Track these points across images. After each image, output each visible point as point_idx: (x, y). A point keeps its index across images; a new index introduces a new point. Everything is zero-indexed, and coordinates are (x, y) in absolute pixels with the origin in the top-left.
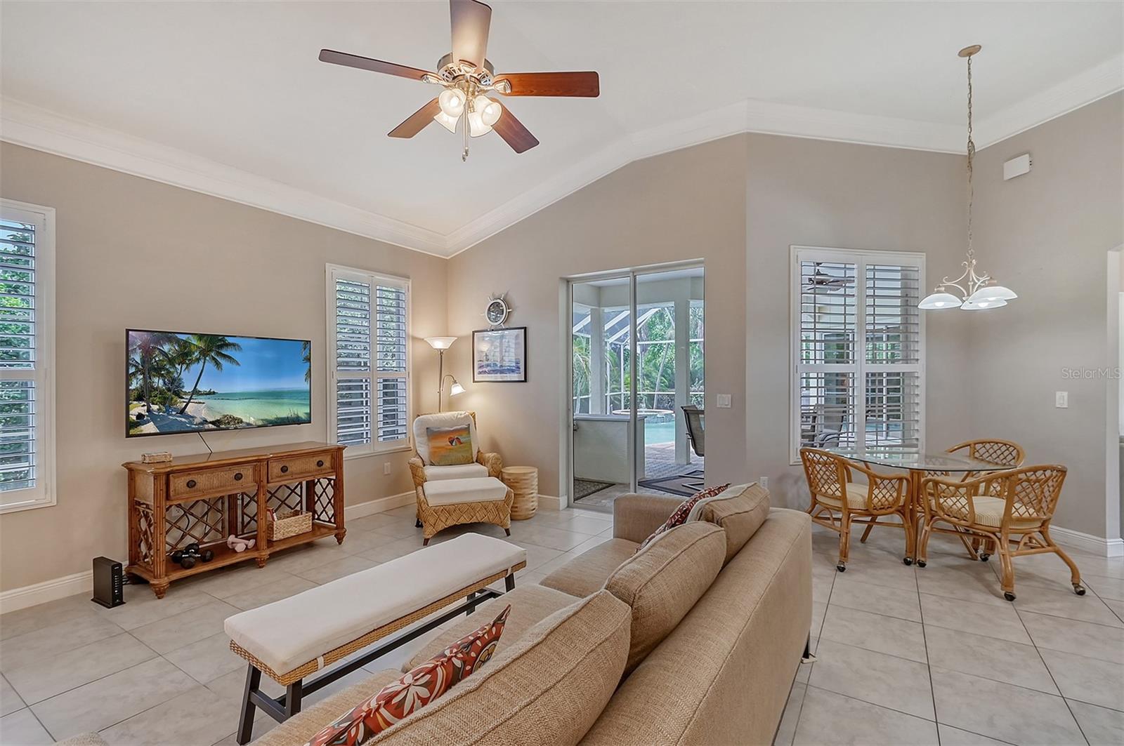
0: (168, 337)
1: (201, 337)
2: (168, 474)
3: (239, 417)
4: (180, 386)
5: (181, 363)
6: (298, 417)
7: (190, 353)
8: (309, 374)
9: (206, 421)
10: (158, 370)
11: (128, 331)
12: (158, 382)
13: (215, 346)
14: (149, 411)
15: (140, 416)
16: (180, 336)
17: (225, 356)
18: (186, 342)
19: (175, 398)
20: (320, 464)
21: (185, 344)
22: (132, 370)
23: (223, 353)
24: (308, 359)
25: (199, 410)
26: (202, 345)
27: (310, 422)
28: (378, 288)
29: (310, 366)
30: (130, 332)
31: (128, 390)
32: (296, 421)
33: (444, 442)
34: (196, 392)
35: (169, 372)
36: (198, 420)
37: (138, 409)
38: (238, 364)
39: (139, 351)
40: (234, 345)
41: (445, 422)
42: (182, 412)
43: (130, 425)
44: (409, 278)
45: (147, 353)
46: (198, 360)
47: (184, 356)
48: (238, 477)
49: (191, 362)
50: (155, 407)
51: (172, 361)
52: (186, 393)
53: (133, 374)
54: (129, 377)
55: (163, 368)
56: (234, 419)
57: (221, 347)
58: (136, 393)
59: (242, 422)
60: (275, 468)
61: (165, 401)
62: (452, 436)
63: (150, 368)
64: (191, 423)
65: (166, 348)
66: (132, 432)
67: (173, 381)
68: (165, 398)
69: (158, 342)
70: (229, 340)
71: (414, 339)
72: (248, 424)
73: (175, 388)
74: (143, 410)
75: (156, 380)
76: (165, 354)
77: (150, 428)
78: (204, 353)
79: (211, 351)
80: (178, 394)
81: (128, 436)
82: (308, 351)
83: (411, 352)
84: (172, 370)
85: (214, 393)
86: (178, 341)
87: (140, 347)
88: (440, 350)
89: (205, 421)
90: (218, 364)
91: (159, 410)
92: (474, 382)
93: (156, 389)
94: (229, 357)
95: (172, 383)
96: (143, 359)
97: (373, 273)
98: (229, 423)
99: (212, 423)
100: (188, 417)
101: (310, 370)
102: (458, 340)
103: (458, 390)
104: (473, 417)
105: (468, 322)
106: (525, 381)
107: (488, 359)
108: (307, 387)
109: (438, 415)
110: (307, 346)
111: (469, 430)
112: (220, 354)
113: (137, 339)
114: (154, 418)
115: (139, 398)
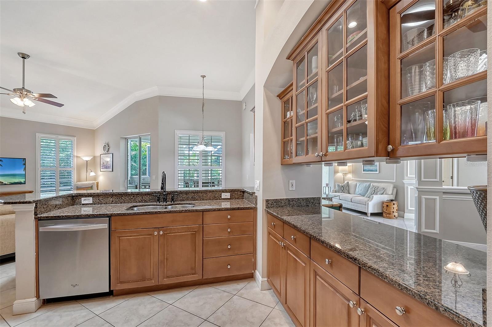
24: (25, 164)
27: (25, 184)
28: (60, 140)
29: (25, 166)
41: (83, 185)
44: (75, 137)
71: (77, 157)
83: (74, 162)
88: (86, 161)
92: (101, 171)
97: (58, 136)
102: (94, 158)
103: (92, 174)
104: (98, 183)
105: (99, 151)
106: (113, 171)
107: (103, 164)
108: (24, 173)
109: (82, 182)
110: (25, 160)
111: (91, 187)
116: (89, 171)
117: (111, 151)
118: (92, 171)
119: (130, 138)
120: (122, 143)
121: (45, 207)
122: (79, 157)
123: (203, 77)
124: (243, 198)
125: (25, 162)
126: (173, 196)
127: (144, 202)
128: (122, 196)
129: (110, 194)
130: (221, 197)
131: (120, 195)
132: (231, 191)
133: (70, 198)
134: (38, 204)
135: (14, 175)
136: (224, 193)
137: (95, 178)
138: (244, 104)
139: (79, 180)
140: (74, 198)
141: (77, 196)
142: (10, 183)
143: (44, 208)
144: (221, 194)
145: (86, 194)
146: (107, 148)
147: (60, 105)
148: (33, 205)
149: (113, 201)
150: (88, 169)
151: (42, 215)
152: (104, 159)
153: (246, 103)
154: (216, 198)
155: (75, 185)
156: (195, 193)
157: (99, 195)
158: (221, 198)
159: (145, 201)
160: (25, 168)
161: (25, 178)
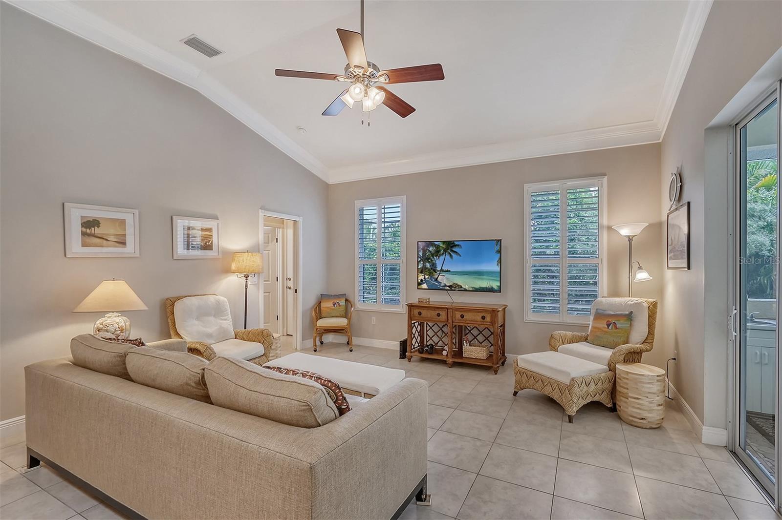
0: (431, 243)
1: (444, 242)
2: (411, 307)
3: (459, 284)
4: (436, 267)
5: (436, 256)
6: (492, 288)
7: (440, 251)
8: (500, 261)
9: (446, 285)
11: (418, 242)
12: (428, 265)
13: (450, 246)
14: (425, 278)
15: (422, 280)
16: (436, 243)
17: (454, 252)
18: (438, 245)
19: (434, 273)
20: (483, 318)
21: (438, 247)
22: (419, 260)
23: (454, 250)
24: (500, 252)
25: (444, 279)
26: (444, 246)
28: (568, 191)
29: (501, 256)
30: (419, 243)
31: (418, 268)
32: (491, 290)
33: (603, 325)
34: (442, 270)
35: (432, 260)
36: (442, 285)
37: (421, 277)
38: (460, 256)
39: (421, 251)
40: (458, 245)
41: (614, 306)
42: (436, 280)
43: (419, 284)
44: (605, 175)
45: (424, 251)
46: (443, 254)
47: (437, 253)
48: (439, 315)
49: (440, 255)
50: (427, 277)
51: (433, 255)
52: (438, 271)
53: (420, 261)
54: (418, 262)
55: (430, 258)
56: (458, 285)
57: (452, 247)
58: (420, 270)
59: (462, 287)
60: (458, 315)
61: (430, 274)
62: (610, 320)
63: (426, 259)
64: (440, 286)
65: (431, 249)
66: (419, 287)
68: (430, 273)
69: (428, 246)
70: (456, 243)
71: (610, 229)
72: (465, 289)
73: (434, 268)
74: (423, 278)
75: (427, 264)
76: (430, 252)
77: (425, 286)
78: (445, 251)
79: (448, 249)
80: (435, 271)
81: (418, 289)
82: (499, 247)
83: (604, 243)
84: (433, 259)
85: (449, 271)
86: (435, 245)
87: (422, 249)
88: (629, 237)
90: (451, 256)
91: (428, 278)
92: (668, 268)
93: (427, 268)
94: (456, 252)
95: (433, 266)
96: (423, 254)
98: (456, 287)
99: (448, 286)
100: (439, 282)
101: (500, 259)
102: (659, 226)
103: (642, 275)
104: (653, 306)
106: (689, 268)
107: (673, 243)
108: (498, 269)
110: (499, 243)
111: (629, 317)
112: (452, 251)
113: (421, 245)
114: (426, 282)
115: (421, 273)
116: (635, 266)
117: (685, 197)
118: (640, 268)
120: (719, 149)
125: (501, 246)
135: (479, 274)
142: (474, 289)
146: (677, 187)
150: (632, 260)
160: (500, 258)
161: (499, 279)
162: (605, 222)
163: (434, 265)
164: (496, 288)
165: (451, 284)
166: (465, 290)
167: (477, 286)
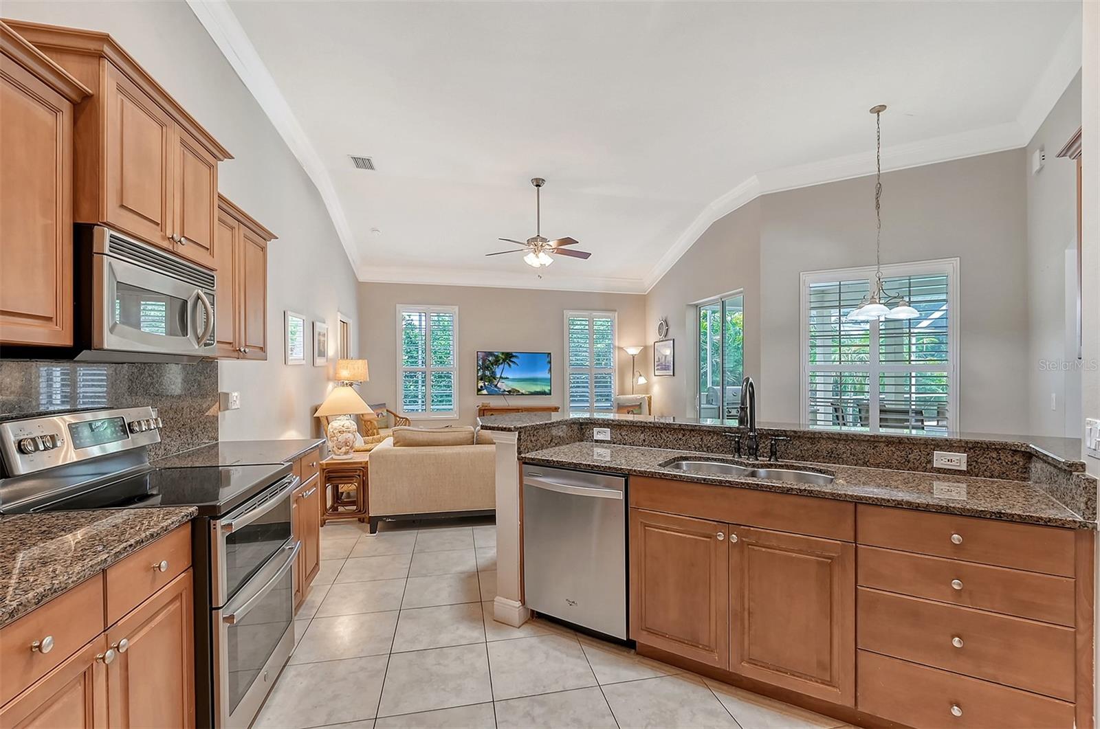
0: (491, 354)
1: (503, 353)
2: (484, 410)
4: (495, 375)
5: (496, 365)
7: (499, 360)
8: (550, 370)
10: (487, 368)
12: (487, 373)
13: (508, 357)
14: (484, 385)
15: (481, 387)
16: (495, 353)
17: (512, 362)
18: (497, 356)
19: (494, 380)
22: (479, 368)
23: (512, 359)
24: (550, 363)
25: (503, 386)
26: (503, 357)
27: (551, 394)
28: (594, 319)
29: (551, 366)
30: (479, 353)
31: (478, 376)
32: (543, 393)
33: (625, 413)
34: (501, 377)
36: (502, 390)
37: (481, 384)
38: (517, 365)
39: (481, 360)
40: (516, 356)
41: (629, 400)
42: (496, 386)
43: (479, 390)
44: (616, 311)
45: (484, 361)
46: (502, 363)
47: (497, 362)
49: (499, 364)
50: (486, 383)
51: (492, 364)
52: (497, 378)
54: (478, 370)
55: (490, 367)
56: (516, 390)
57: (510, 357)
58: (480, 378)
59: (519, 392)
61: (490, 381)
62: (628, 409)
63: (485, 368)
64: (499, 391)
65: (490, 359)
66: (479, 393)
67: (493, 372)
69: (488, 356)
70: (514, 354)
71: (619, 348)
73: (493, 376)
74: (482, 385)
76: (490, 361)
77: (485, 392)
78: (504, 360)
79: (507, 359)
80: (495, 378)
82: (549, 358)
83: (615, 358)
84: (492, 368)
86: (495, 355)
87: (482, 358)
88: (633, 355)
89: (505, 391)
90: (509, 365)
91: (488, 385)
92: (655, 375)
93: (487, 376)
94: (514, 362)
96: (483, 363)
97: (591, 311)
98: (514, 392)
100: (498, 388)
101: (550, 368)
102: (646, 348)
103: (642, 381)
104: (650, 398)
105: (653, 336)
106: (674, 375)
107: (659, 361)
108: (549, 376)
109: (627, 396)
110: (549, 356)
111: (640, 406)
112: (510, 360)
113: (481, 355)
114: (486, 388)
115: (481, 380)
116: (637, 374)
117: (670, 335)
118: (640, 375)
119: (704, 304)
120: (691, 315)
121: (533, 439)
122: (622, 348)
123: (878, 110)
124: (1026, 475)
125: (551, 358)
126: (773, 442)
127: (705, 449)
128: (662, 432)
129: (639, 424)
130: (930, 462)
131: (657, 428)
132: (970, 445)
133: (575, 427)
134: (523, 434)
135: (534, 380)
136: (941, 450)
137: (647, 388)
138: (1037, 155)
139: (622, 392)
140: (583, 427)
141: (587, 424)
143: (531, 441)
144: (930, 454)
145: (601, 422)
146: (664, 329)
147: (586, 255)
148: (515, 434)
149: (644, 440)
150: (635, 371)
151: (528, 455)
152: (662, 351)
153: (1042, 150)
154: (911, 465)
155: (616, 399)
156: (839, 440)
157: (620, 426)
158: (929, 466)
159: (709, 449)
161: (550, 384)
162: (617, 344)
163: (493, 374)
164: (547, 391)
165: (510, 389)
166: (523, 394)
167: (532, 391)
